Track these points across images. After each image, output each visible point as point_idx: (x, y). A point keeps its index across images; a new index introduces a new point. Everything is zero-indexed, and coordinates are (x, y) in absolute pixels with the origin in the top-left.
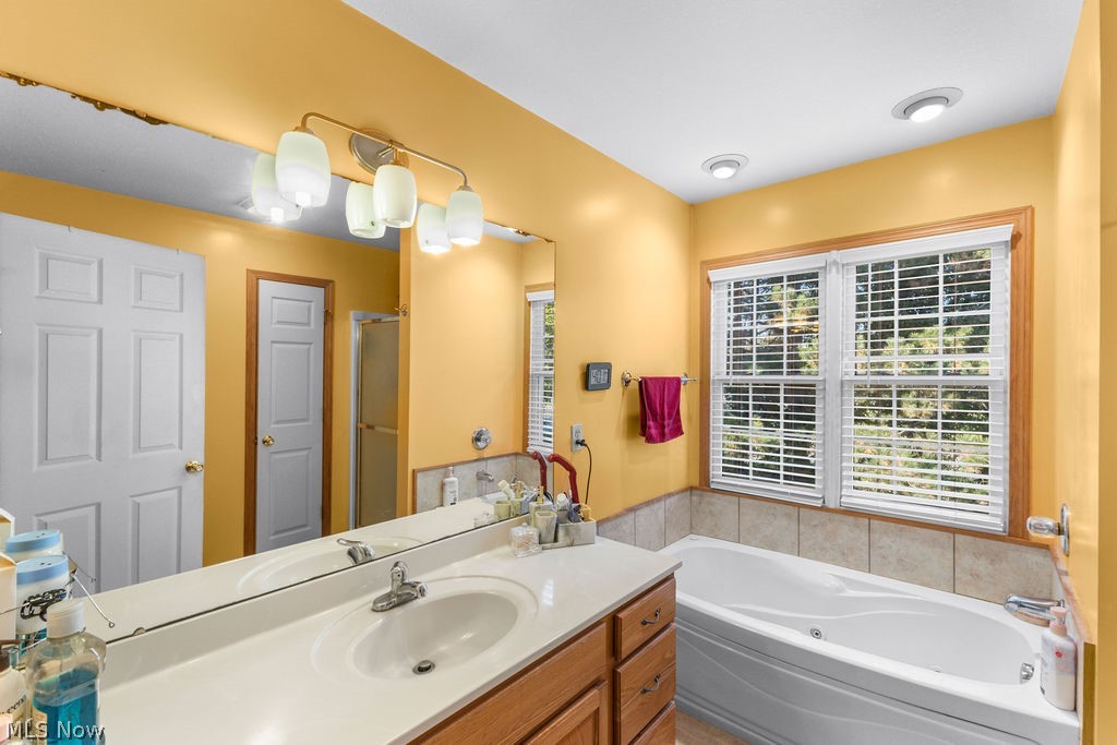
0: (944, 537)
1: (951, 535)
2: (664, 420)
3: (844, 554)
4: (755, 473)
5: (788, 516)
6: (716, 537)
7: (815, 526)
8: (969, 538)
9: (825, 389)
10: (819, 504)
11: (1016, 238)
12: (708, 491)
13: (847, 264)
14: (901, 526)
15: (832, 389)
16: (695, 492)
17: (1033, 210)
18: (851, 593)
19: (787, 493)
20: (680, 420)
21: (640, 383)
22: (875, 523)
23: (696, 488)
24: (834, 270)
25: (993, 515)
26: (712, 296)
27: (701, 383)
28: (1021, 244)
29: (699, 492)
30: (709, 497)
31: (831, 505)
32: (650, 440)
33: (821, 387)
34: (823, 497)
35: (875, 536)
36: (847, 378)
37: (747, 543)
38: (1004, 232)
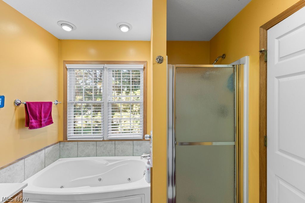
0: (131, 142)
1: (133, 141)
2: (41, 119)
3: (109, 153)
4: (84, 133)
5: (93, 145)
6: (70, 157)
7: (101, 146)
8: (136, 141)
9: (103, 105)
10: (102, 139)
11: (144, 68)
12: (67, 142)
13: (110, 69)
14: (122, 141)
15: (106, 105)
16: (61, 143)
17: (147, 62)
18: (110, 164)
19: (92, 138)
20: (51, 118)
21: (25, 105)
22: (116, 142)
23: (62, 142)
24: (106, 70)
25: (140, 135)
26: (68, 73)
27: (64, 104)
28: (145, 70)
29: (63, 143)
30: (66, 143)
31: (105, 139)
32: (32, 127)
33: (103, 104)
34: (103, 137)
35: (116, 146)
36: (109, 102)
37: (81, 157)
38: (142, 66)
